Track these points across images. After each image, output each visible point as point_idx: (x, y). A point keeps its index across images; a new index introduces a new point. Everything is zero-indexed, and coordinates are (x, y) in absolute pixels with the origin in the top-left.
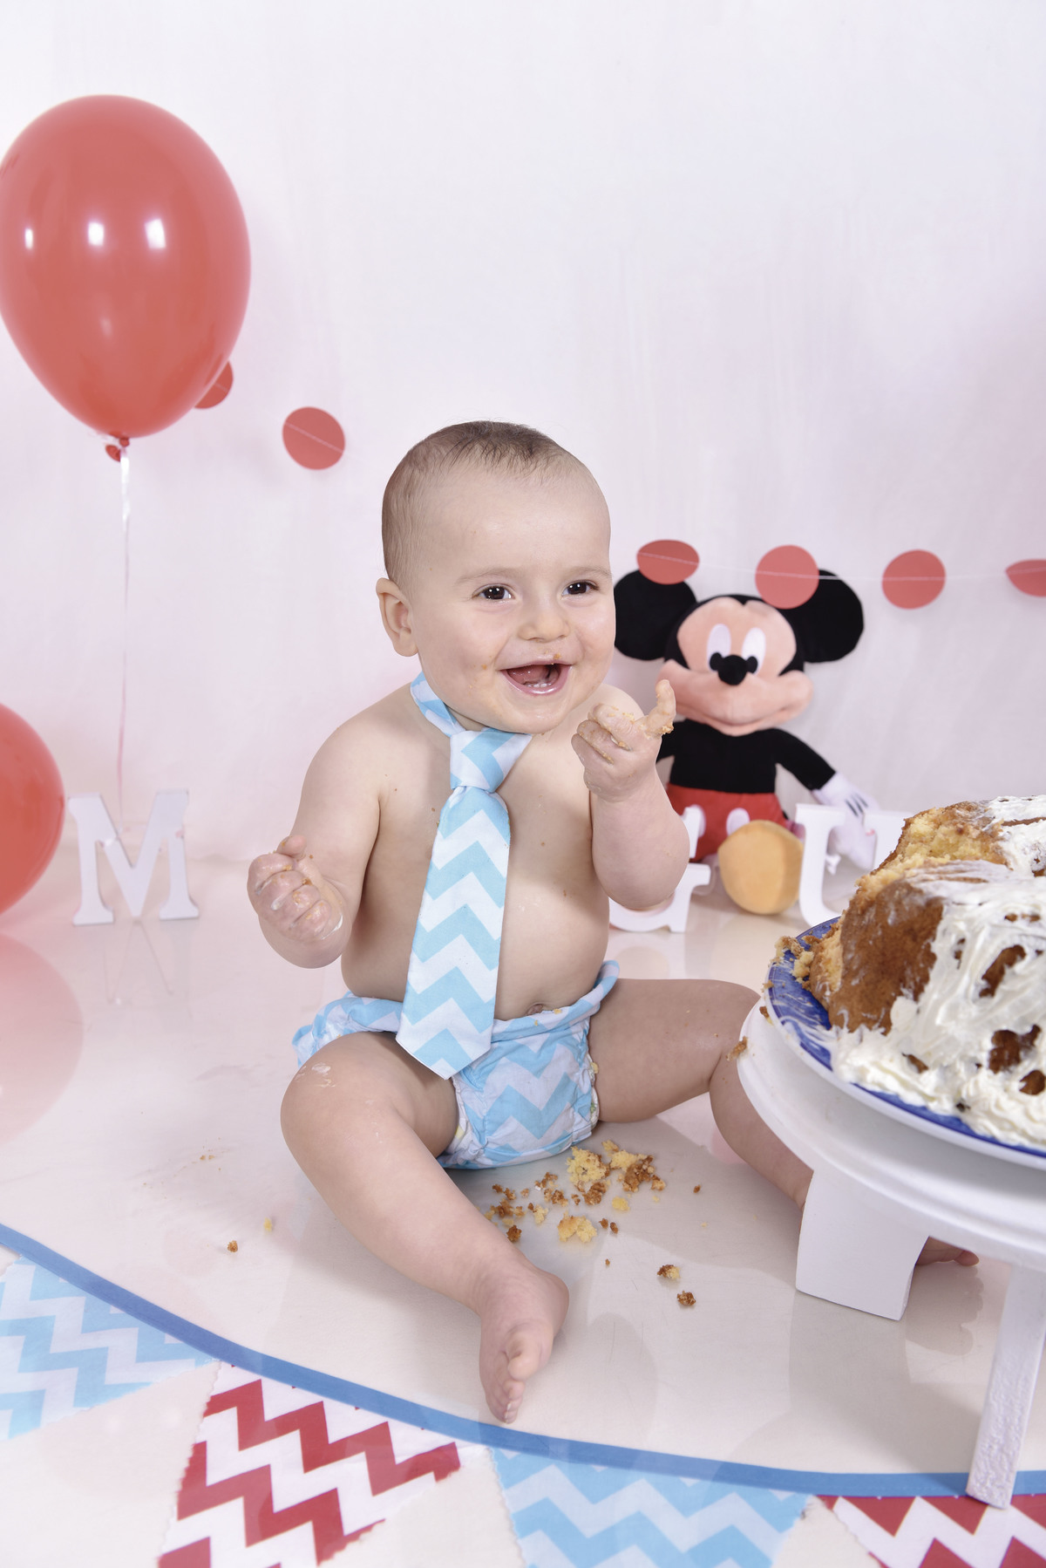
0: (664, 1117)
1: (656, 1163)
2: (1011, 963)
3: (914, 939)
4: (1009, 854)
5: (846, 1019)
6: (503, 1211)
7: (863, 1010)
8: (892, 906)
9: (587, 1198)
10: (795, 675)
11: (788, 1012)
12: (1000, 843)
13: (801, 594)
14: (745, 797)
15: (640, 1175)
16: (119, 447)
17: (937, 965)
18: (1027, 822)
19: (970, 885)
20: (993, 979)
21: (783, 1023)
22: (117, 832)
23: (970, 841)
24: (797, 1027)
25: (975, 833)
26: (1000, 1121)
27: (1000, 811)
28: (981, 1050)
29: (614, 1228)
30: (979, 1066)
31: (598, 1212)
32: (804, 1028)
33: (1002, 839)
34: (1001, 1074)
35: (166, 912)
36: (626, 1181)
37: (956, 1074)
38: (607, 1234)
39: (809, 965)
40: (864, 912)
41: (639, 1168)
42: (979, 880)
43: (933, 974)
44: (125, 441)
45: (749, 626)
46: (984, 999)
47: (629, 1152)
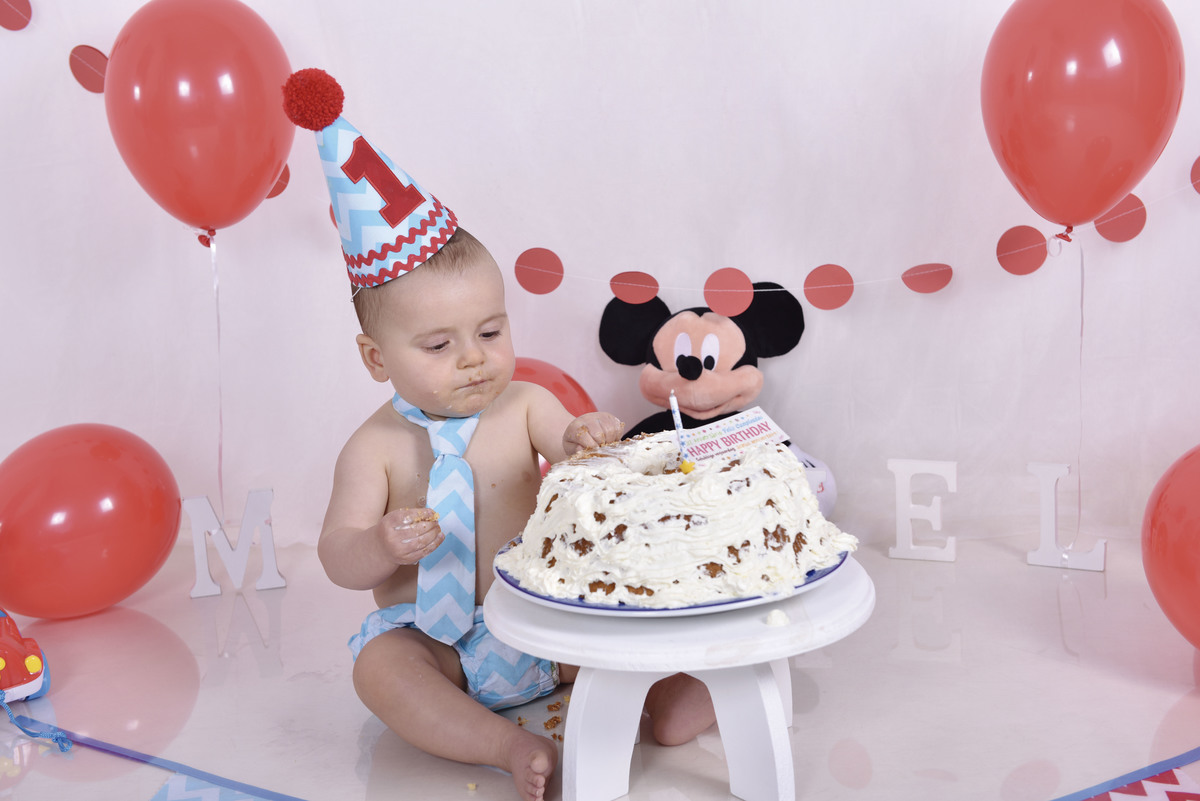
10: (748, 369)
13: (743, 304)
45: (705, 333)
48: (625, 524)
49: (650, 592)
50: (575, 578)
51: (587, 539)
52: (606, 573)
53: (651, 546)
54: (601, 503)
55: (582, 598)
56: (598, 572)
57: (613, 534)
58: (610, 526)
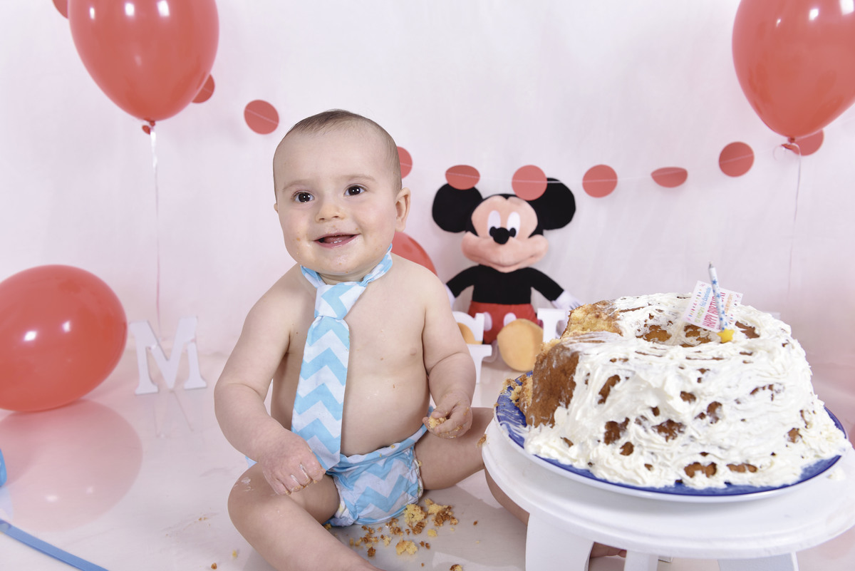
0: (461, 485)
1: (454, 510)
2: (613, 385)
3: (565, 375)
4: (622, 327)
5: (534, 421)
6: (366, 540)
7: (542, 415)
8: (555, 358)
9: (414, 530)
10: (538, 237)
11: (505, 419)
12: (617, 322)
13: (538, 192)
14: (513, 307)
15: (444, 517)
16: (150, 126)
17: (577, 388)
18: (633, 310)
19: (595, 344)
20: (605, 393)
21: (501, 425)
22: (158, 341)
23: (602, 322)
24: (508, 426)
25: (604, 317)
26: (608, 470)
27: (620, 304)
28: (599, 433)
29: (428, 546)
30: (599, 441)
31: (419, 538)
32: (512, 426)
33: (619, 319)
34: (610, 445)
35: (187, 385)
36: (436, 521)
37: (587, 446)
38: (423, 549)
39: (519, 393)
40: (542, 362)
41: (444, 513)
42: (600, 342)
43: (575, 393)
44: (153, 123)
45: (510, 211)
46: (601, 405)
47: (438, 504)
48: (718, 400)
49: (754, 469)
50: (668, 463)
51: (675, 420)
52: (704, 454)
53: (747, 420)
54: (689, 382)
55: (679, 482)
56: (694, 454)
57: (705, 413)
58: (702, 405)
